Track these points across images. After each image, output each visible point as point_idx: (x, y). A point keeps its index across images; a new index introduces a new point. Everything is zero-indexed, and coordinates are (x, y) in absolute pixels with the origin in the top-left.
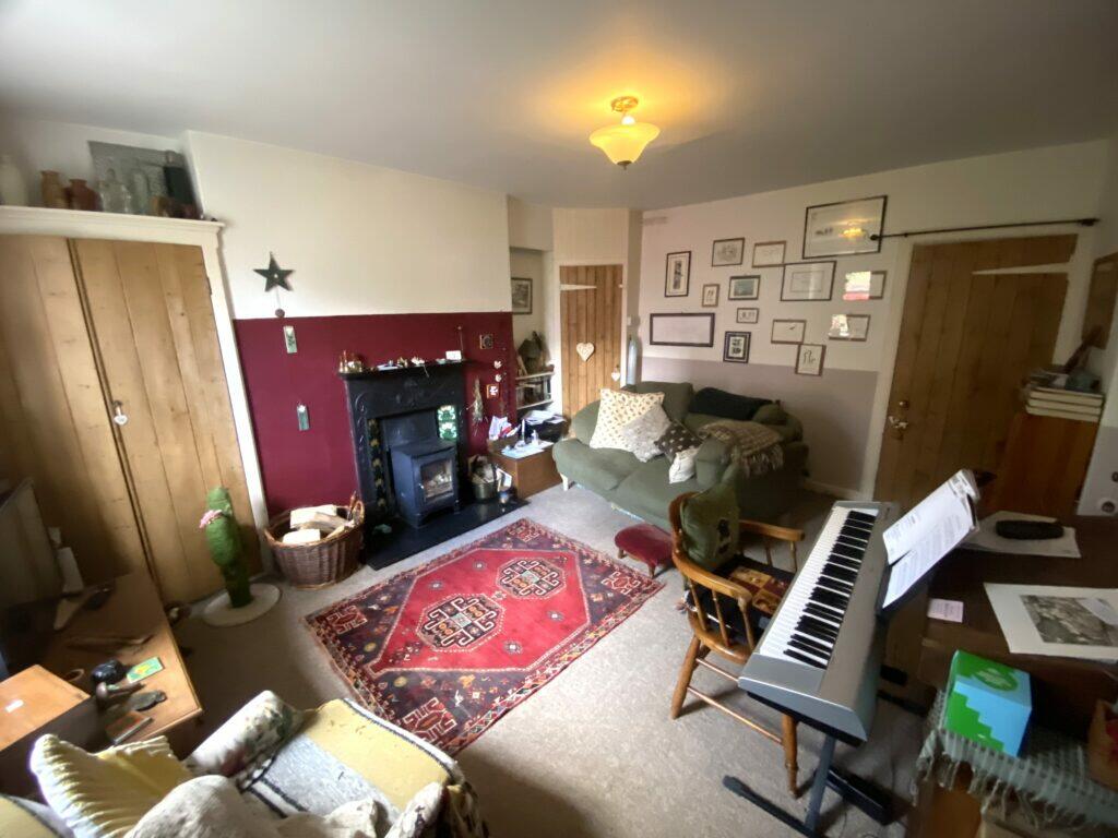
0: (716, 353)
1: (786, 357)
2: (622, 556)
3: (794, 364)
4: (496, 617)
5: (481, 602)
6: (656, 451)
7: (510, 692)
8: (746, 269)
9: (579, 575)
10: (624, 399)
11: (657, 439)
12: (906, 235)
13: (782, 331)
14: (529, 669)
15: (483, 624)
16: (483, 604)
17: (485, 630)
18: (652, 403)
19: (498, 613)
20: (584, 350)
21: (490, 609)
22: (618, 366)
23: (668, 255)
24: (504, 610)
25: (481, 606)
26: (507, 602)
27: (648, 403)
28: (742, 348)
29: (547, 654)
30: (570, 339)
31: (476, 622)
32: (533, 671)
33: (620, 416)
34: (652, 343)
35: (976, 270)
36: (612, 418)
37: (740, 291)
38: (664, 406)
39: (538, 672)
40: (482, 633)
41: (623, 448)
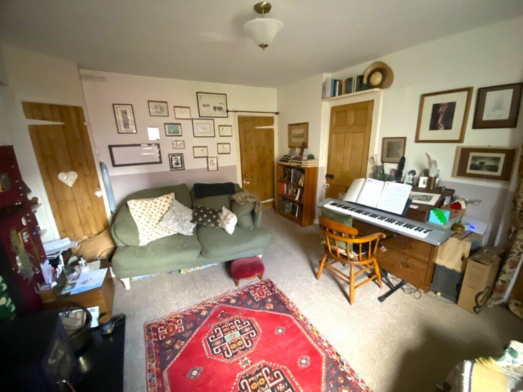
0: (165, 167)
1: (202, 164)
2: (237, 284)
3: (206, 167)
4: (270, 369)
5: (247, 378)
6: (194, 226)
7: (342, 370)
8: (171, 120)
9: (245, 309)
10: (146, 204)
11: (191, 218)
12: (235, 112)
13: (198, 152)
14: (323, 354)
15: (275, 379)
16: (250, 376)
17: (282, 378)
18: (169, 201)
19: (265, 366)
20: (68, 179)
21: (260, 371)
22: (99, 186)
24: (264, 361)
25: (252, 378)
26: (254, 357)
27: (166, 201)
28: (180, 162)
29: (313, 343)
31: (271, 385)
32: (326, 353)
33: (151, 216)
34: (114, 165)
36: (147, 219)
37: (172, 131)
38: (177, 198)
39: (327, 350)
40: (285, 381)
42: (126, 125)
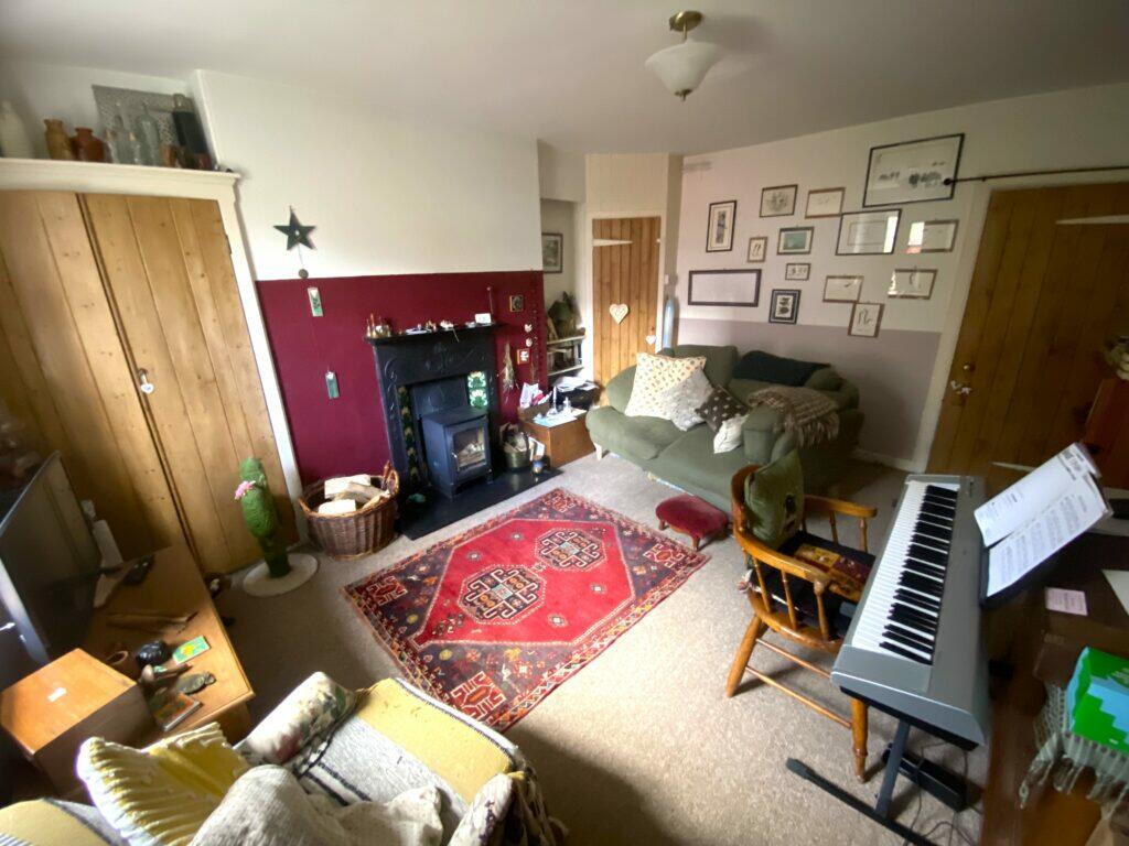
0: (761, 314)
1: (838, 317)
2: (663, 527)
3: (847, 324)
4: (538, 589)
5: (521, 573)
6: (697, 419)
7: (557, 666)
8: (797, 221)
9: (620, 547)
10: (662, 364)
11: (699, 406)
12: (984, 179)
13: (837, 289)
14: (576, 642)
15: (525, 597)
16: (524, 575)
17: (527, 602)
18: (693, 368)
19: (539, 585)
20: (618, 312)
21: (531, 581)
22: (654, 329)
23: (711, 205)
24: (545, 582)
25: (521, 577)
26: (548, 572)
27: (688, 368)
28: (790, 307)
29: (593, 629)
30: (603, 300)
31: (518, 594)
32: (580, 645)
33: (658, 382)
34: (691, 303)
35: (1061, 219)
36: (649, 384)
37: (790, 245)
38: (706, 371)
39: (585, 646)
40: (525, 605)
41: (662, 416)
42: (720, 238)
